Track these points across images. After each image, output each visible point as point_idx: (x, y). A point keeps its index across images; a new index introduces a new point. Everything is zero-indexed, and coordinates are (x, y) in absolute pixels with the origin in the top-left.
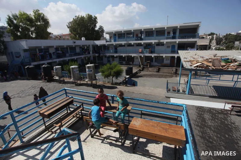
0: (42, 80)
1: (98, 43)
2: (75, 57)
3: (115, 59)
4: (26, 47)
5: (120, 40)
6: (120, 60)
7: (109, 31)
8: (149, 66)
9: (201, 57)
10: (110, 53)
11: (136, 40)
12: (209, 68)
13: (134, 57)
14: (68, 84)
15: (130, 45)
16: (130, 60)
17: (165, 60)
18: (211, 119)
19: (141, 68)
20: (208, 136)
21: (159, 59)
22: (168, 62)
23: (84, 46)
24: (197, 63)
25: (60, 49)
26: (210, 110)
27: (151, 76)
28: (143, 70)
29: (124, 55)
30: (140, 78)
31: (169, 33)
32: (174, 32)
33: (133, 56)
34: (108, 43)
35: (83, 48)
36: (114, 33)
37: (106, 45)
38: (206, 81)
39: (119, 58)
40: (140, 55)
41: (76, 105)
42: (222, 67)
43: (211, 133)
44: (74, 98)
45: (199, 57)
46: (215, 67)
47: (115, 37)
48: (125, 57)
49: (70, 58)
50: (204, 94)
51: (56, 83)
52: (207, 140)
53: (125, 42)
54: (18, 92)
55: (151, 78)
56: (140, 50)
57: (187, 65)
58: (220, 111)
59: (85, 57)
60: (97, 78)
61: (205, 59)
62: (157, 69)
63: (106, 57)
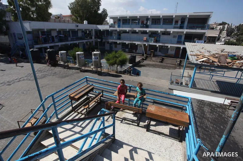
0: (46, 64)
1: (101, 27)
2: (77, 42)
3: (118, 46)
4: (29, 29)
5: (124, 26)
6: (123, 47)
7: (114, 16)
8: (153, 55)
9: (208, 51)
10: (113, 39)
11: (141, 27)
12: (214, 64)
13: (138, 44)
14: (73, 69)
15: (134, 32)
16: (133, 48)
17: (169, 50)
18: (209, 112)
19: (144, 57)
20: (205, 126)
21: (164, 49)
22: (173, 52)
23: (86, 30)
24: (203, 58)
25: (62, 33)
26: (210, 104)
27: (154, 66)
28: (145, 60)
29: (127, 42)
30: (143, 68)
31: (177, 22)
32: (182, 21)
33: (136, 44)
34: (112, 29)
35: (85, 32)
36: (118, 18)
37: (110, 31)
38: (210, 77)
39: (122, 45)
40: (145, 43)
41: (96, 92)
42: (227, 64)
43: (208, 124)
44: (95, 86)
45: (206, 51)
46: (220, 63)
47: (119, 22)
48: (128, 44)
49: (72, 42)
50: (206, 89)
51: (60, 68)
52: (204, 129)
53: (130, 29)
54: (26, 75)
55: (155, 68)
56: (145, 38)
57: (193, 59)
58: (219, 106)
59: (87, 42)
60: (102, 65)
61: (212, 53)
62: (160, 59)
63: (108, 42)
